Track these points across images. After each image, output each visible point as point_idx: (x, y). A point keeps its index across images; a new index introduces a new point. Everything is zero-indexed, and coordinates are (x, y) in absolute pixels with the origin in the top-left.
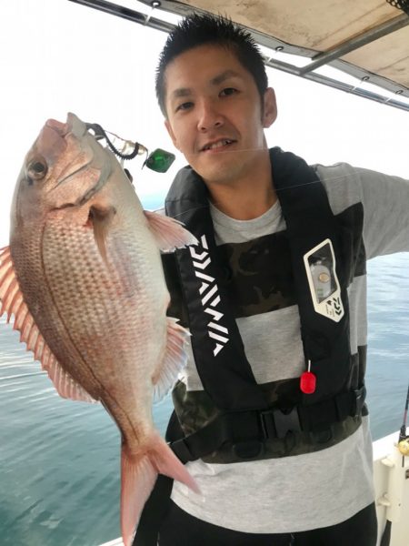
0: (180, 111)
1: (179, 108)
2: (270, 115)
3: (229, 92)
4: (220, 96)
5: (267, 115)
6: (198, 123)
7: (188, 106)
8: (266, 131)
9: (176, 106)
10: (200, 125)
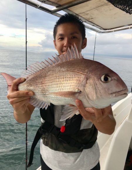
0: (60, 40)
1: (59, 39)
2: (84, 46)
3: (74, 37)
4: (72, 38)
5: (83, 46)
6: (64, 44)
7: (62, 39)
8: (82, 50)
9: (59, 38)
10: (64, 45)
